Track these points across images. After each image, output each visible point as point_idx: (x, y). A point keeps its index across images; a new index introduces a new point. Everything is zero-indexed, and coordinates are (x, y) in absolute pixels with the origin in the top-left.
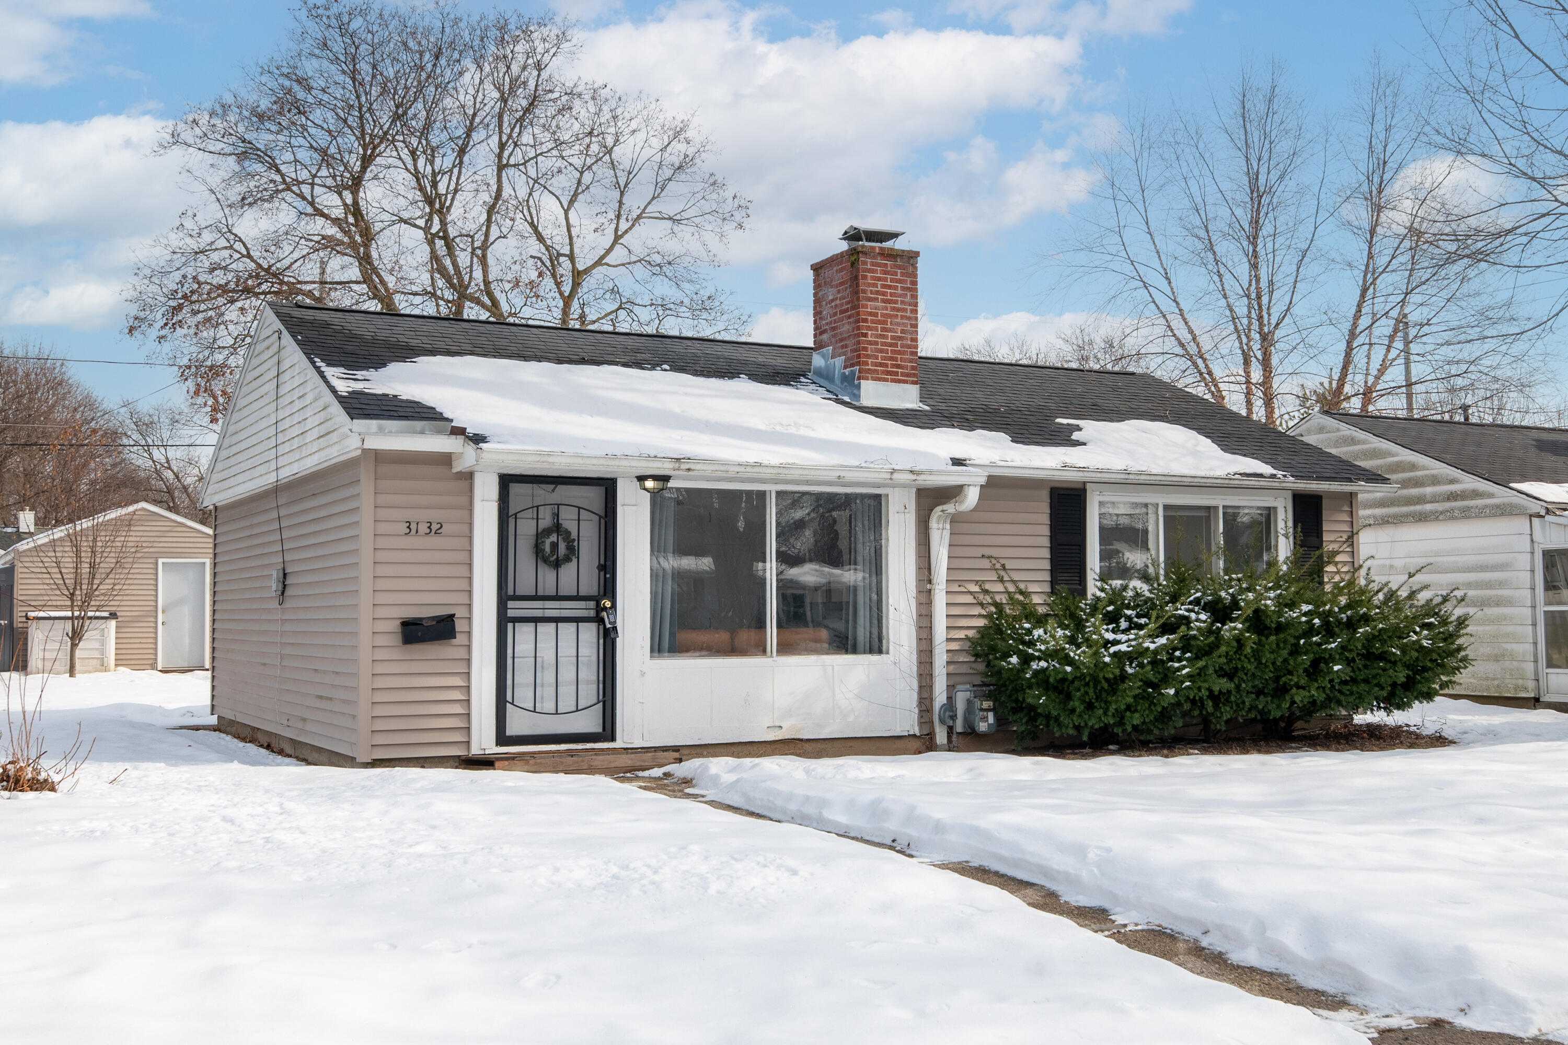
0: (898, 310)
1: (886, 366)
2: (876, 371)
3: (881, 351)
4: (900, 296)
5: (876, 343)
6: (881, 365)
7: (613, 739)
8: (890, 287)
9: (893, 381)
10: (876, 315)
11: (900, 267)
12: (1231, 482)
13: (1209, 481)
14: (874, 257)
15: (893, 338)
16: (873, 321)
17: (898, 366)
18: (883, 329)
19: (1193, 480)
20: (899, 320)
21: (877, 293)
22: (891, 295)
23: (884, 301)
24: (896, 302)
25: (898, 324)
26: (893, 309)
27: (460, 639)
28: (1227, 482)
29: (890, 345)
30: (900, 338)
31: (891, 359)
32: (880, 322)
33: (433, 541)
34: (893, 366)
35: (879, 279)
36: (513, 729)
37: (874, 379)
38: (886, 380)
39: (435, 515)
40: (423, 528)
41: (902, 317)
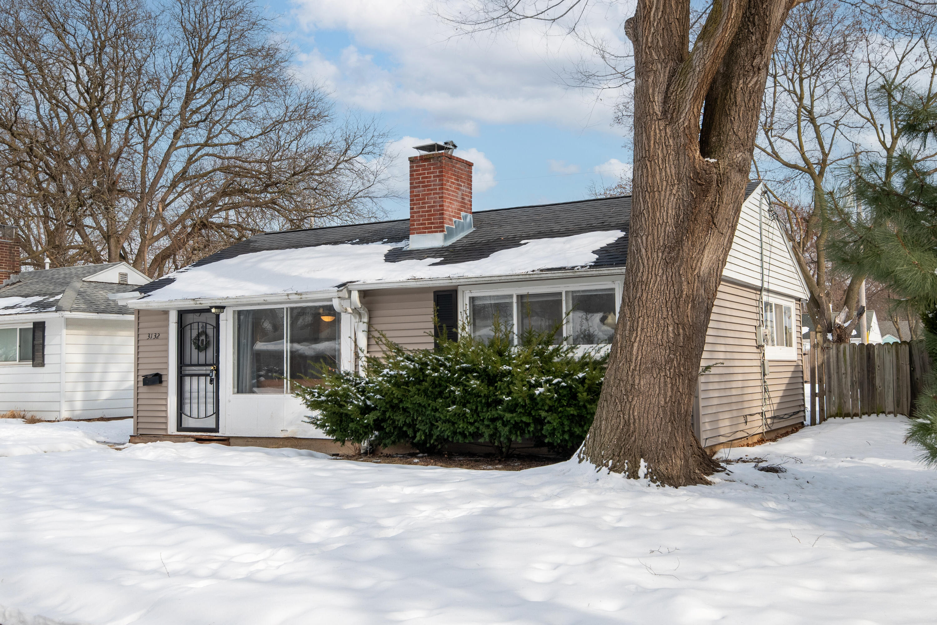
0: (431, 190)
1: (425, 224)
2: (419, 229)
3: (422, 216)
4: (433, 181)
5: (419, 212)
6: (422, 224)
7: (218, 432)
8: (427, 177)
9: (429, 232)
10: (418, 195)
11: (432, 164)
12: (531, 276)
13: (512, 277)
14: (418, 162)
15: (429, 207)
16: (417, 200)
17: (432, 223)
18: (423, 203)
19: (500, 278)
20: (432, 196)
21: (420, 182)
22: (428, 182)
23: (423, 187)
24: (430, 186)
25: (432, 198)
26: (428, 190)
27: (164, 384)
28: (527, 276)
29: (427, 211)
30: (433, 206)
31: (428, 219)
32: (421, 199)
33: (157, 342)
34: (429, 224)
35: (420, 174)
36: (184, 425)
37: (417, 233)
38: (425, 232)
39: (157, 330)
40: (153, 337)
41: (434, 194)
